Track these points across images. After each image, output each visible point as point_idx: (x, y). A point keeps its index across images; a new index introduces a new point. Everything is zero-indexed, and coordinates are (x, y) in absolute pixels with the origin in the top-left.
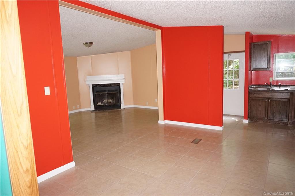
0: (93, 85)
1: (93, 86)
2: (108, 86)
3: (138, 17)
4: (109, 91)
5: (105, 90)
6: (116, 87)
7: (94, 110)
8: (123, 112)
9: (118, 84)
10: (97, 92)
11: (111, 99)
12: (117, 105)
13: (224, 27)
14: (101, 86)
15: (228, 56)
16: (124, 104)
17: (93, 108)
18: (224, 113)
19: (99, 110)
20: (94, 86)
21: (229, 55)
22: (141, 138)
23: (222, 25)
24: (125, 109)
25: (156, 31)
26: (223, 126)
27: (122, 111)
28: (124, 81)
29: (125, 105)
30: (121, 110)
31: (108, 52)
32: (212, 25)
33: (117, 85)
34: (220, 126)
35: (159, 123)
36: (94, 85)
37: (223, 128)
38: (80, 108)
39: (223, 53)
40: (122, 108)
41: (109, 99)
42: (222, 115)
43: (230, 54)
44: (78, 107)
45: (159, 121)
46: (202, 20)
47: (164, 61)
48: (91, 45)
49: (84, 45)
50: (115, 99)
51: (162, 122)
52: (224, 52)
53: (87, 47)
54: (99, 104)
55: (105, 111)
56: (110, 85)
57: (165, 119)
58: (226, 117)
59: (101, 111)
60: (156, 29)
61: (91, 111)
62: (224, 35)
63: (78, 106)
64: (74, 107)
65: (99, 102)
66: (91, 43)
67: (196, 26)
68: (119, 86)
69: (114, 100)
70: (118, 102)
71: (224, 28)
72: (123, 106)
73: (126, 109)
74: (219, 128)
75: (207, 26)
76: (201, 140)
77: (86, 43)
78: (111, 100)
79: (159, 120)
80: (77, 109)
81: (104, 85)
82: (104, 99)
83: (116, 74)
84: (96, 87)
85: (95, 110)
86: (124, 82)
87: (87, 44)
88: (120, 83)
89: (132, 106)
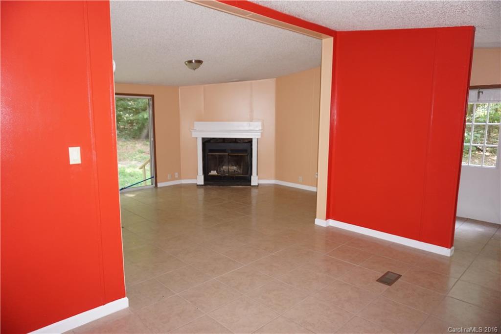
0: (203, 139)
1: (205, 140)
2: (230, 142)
3: (282, 7)
4: (232, 151)
5: (225, 150)
6: (246, 144)
7: (203, 184)
8: (254, 192)
9: (249, 140)
10: (211, 151)
11: (236, 166)
12: (245, 179)
13: (477, 29)
14: (219, 141)
15: (477, 93)
16: (257, 177)
17: (200, 180)
18: (458, 215)
19: (210, 185)
20: (206, 142)
21: (479, 92)
22: (273, 254)
23: (472, 25)
24: (258, 186)
25: (324, 40)
26: (453, 248)
27: (252, 189)
28: (260, 134)
29: (258, 179)
30: (250, 189)
31: (234, 80)
32: (446, 26)
33: (247, 141)
34: (447, 247)
35: (316, 223)
36: (207, 140)
37: (453, 251)
38: (180, 178)
39: (469, 88)
40: (252, 185)
41: (233, 166)
42: (454, 218)
43: (481, 90)
44: (177, 177)
45: (316, 220)
46: (424, 12)
47: (336, 101)
48: (199, 66)
49: (186, 64)
50: (242, 167)
51: (321, 221)
52: (470, 85)
53: (191, 69)
54: (213, 173)
55: (221, 187)
56: (235, 141)
57: (328, 217)
58: (462, 222)
59: (215, 187)
60: (323, 35)
61: (198, 185)
62: (474, 50)
63: (177, 174)
64: (169, 177)
65: (214, 170)
66: (199, 62)
67: (410, 28)
68: (250, 144)
69: (240, 168)
70: (248, 172)
71: (476, 32)
72: (255, 181)
73: (260, 186)
74: (444, 252)
75: (436, 27)
76: (400, 276)
77: (190, 62)
78: (235, 168)
79: (315, 218)
80: (173, 179)
81: (224, 140)
82: (223, 166)
83: (247, 121)
84: (210, 142)
85: (205, 184)
86: (259, 137)
87: (191, 64)
88: (252, 139)
89: (272, 182)
